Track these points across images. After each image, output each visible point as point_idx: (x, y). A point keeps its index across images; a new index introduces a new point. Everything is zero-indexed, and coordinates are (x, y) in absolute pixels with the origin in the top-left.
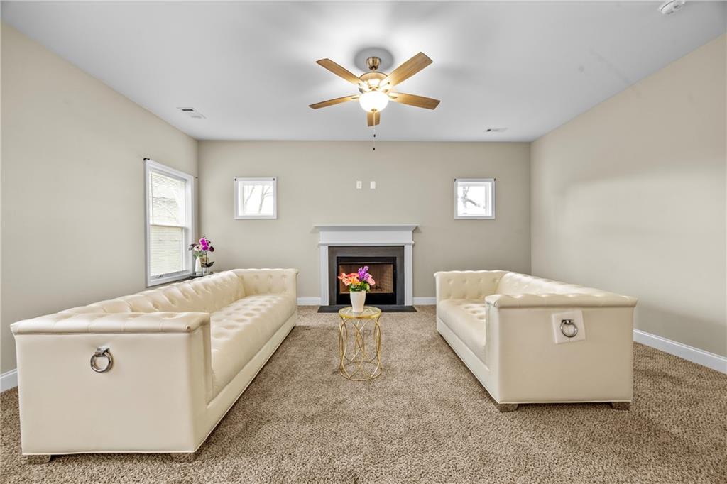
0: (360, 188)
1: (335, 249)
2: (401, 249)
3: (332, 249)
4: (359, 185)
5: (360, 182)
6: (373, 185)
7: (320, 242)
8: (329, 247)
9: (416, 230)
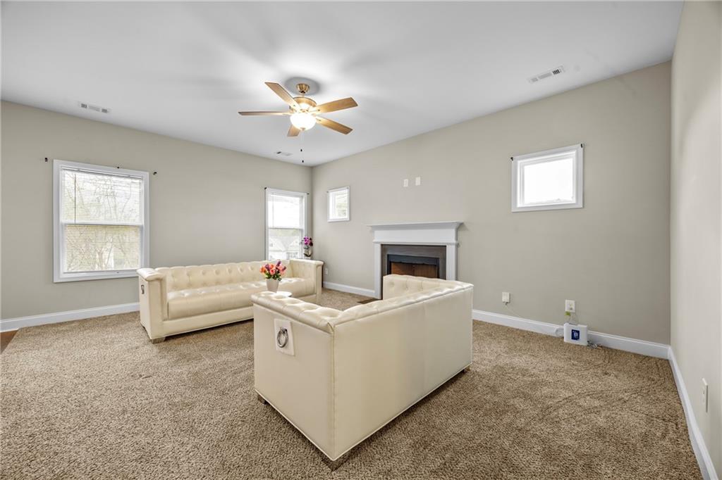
0: (407, 185)
1: (386, 247)
2: (443, 248)
3: (384, 247)
4: (406, 183)
5: (407, 180)
6: (418, 181)
7: (374, 241)
8: (382, 245)
9: (460, 227)
